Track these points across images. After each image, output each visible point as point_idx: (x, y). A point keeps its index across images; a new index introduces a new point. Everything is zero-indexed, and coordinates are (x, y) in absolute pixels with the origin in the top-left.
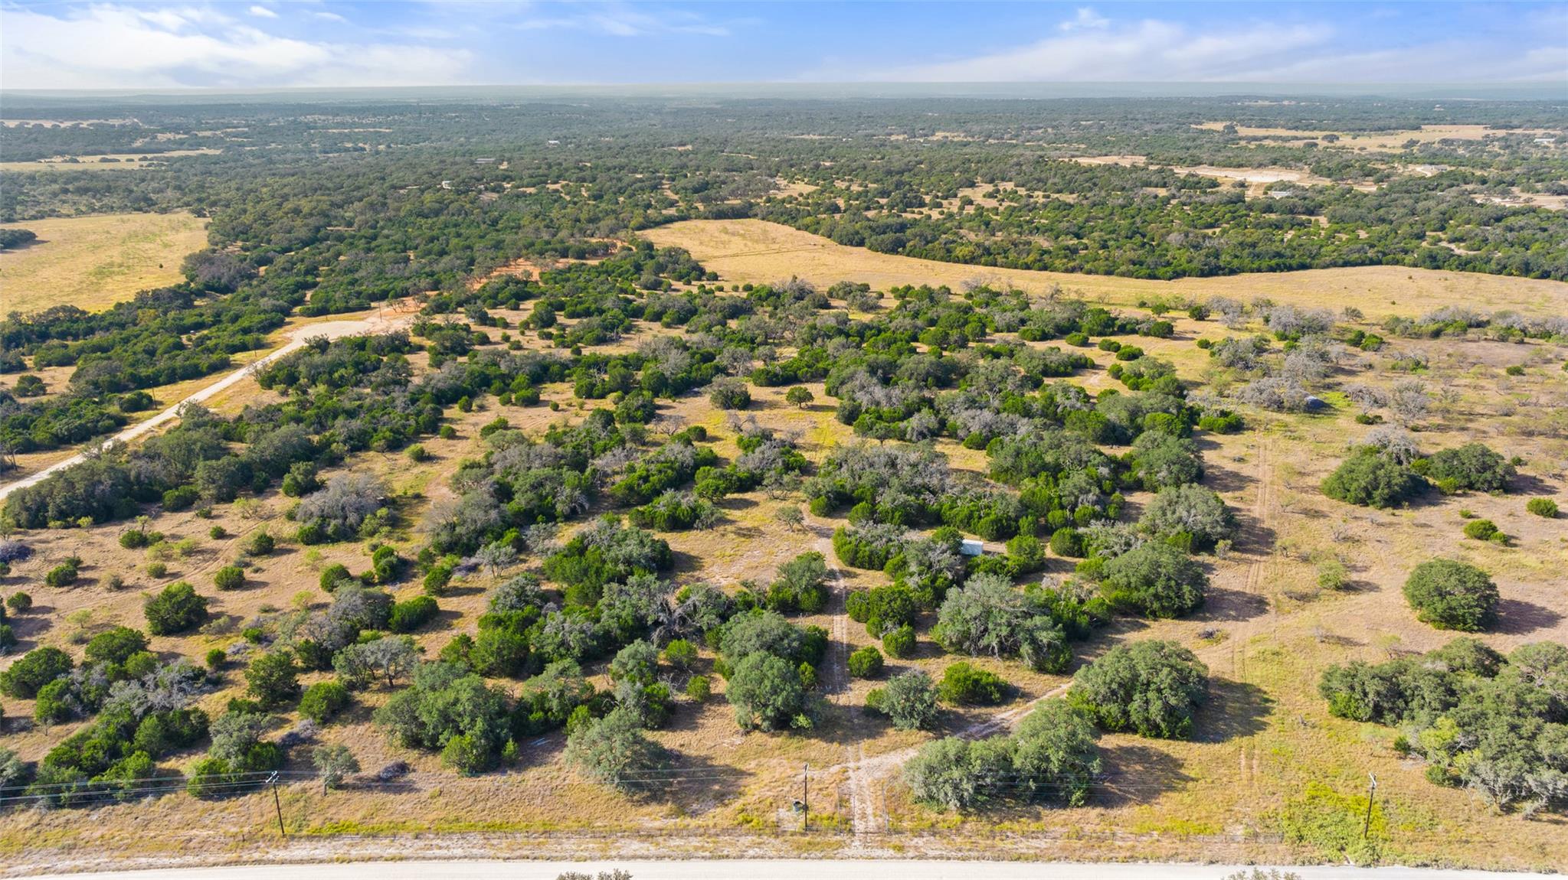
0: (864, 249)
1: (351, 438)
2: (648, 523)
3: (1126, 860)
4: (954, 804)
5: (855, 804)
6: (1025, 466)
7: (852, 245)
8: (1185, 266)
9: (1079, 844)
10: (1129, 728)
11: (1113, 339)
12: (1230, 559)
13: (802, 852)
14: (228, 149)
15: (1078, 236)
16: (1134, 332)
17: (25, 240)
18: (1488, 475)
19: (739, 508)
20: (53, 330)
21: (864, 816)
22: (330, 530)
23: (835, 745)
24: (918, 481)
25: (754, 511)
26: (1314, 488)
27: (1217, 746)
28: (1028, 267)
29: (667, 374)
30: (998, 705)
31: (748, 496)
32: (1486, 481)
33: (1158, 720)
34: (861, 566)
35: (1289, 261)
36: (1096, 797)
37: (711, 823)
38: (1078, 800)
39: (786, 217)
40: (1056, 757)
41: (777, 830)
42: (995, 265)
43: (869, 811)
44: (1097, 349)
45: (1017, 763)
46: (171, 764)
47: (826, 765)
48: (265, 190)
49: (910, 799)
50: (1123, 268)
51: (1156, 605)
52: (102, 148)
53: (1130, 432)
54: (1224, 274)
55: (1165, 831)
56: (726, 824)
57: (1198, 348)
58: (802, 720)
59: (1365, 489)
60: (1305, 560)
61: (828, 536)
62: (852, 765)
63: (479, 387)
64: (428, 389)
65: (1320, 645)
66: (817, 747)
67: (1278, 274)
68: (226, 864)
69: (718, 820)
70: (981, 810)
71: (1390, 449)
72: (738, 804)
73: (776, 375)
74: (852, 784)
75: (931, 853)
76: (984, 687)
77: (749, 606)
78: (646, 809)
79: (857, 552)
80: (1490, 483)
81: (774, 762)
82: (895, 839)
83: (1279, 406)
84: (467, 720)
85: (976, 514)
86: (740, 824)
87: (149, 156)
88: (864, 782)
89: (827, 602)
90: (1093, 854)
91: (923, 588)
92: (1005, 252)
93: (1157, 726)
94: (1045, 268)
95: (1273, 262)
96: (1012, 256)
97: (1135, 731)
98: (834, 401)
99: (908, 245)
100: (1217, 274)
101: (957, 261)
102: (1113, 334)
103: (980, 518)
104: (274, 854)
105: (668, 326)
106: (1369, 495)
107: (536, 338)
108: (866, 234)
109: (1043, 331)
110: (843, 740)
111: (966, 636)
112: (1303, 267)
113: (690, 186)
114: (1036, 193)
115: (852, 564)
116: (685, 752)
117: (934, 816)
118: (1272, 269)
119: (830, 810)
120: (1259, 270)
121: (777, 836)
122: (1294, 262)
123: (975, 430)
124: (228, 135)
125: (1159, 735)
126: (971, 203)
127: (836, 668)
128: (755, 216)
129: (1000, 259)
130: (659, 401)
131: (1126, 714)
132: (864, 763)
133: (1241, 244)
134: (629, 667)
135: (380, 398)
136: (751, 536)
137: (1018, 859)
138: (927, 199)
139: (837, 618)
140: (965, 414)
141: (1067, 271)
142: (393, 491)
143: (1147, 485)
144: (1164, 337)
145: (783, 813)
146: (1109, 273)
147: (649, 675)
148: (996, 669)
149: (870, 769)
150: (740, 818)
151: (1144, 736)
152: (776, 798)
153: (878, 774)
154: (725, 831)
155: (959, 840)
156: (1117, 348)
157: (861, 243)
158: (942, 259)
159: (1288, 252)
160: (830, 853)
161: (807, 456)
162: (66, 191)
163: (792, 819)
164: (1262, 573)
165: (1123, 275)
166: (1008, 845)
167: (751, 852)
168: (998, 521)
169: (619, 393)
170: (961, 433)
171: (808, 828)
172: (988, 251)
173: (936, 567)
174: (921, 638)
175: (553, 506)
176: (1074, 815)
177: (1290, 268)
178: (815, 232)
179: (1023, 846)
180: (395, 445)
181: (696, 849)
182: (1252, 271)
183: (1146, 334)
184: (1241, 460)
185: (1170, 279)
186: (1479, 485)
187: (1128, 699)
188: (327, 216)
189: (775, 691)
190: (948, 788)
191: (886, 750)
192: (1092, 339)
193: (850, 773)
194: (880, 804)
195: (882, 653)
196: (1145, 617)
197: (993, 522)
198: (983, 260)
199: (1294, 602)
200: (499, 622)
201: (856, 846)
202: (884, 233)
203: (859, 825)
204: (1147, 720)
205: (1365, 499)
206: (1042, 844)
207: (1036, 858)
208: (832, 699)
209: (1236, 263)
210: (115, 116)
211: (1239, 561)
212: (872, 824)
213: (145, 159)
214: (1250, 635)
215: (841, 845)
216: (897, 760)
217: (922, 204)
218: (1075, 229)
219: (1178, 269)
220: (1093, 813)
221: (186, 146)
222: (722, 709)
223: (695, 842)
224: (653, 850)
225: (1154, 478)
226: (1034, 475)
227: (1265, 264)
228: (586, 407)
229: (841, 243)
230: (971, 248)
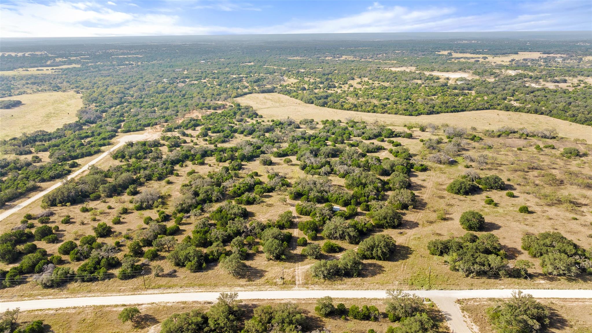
0: (313, 105)
1: (146, 177)
2: (240, 203)
3: (365, 290)
4: (322, 276)
5: (297, 277)
6: (355, 184)
7: (309, 103)
8: (422, 111)
9: (354, 286)
10: (373, 258)
11: (392, 139)
12: (413, 211)
13: (282, 289)
14: (83, 65)
15: (388, 99)
16: (399, 136)
17: (18, 104)
18: (496, 185)
19: (268, 198)
20: (38, 139)
21: (299, 280)
22: (144, 206)
23: (292, 264)
24: (322, 189)
25: (272, 198)
26: (444, 189)
27: (396, 262)
28: (369, 112)
29: (245, 154)
30: (338, 252)
31: (271, 194)
32: (496, 186)
33: (380, 255)
34: (303, 215)
35: (458, 109)
36: (360, 275)
37: (259, 283)
38: (355, 276)
39: (286, 93)
40: (350, 264)
41: (276, 284)
42: (358, 111)
43: (300, 279)
44: (386, 143)
45: (339, 266)
46: (111, 271)
47: (290, 268)
48: (100, 82)
49: (311, 276)
50: (401, 112)
51: (387, 225)
52: (36, 65)
53: (390, 172)
54: (435, 114)
55: (377, 283)
56: (263, 283)
57: (420, 142)
58: (283, 257)
59: (458, 189)
60: (435, 211)
61: (294, 206)
62: (297, 268)
63: (185, 159)
64: (169, 160)
65: (432, 236)
66: (287, 264)
67: (454, 113)
68: (131, 295)
69: (260, 282)
70: (330, 279)
71: (470, 177)
72: (266, 278)
73: (280, 154)
74: (296, 273)
75: (315, 289)
76: (334, 248)
77: (270, 226)
78: (241, 280)
79: (302, 211)
80: (497, 187)
81: (276, 268)
82: (306, 286)
83: (440, 162)
84: (192, 258)
85: (338, 199)
86: (266, 283)
87: (54, 68)
88: (299, 272)
89: (293, 225)
90: (357, 288)
91: (320, 221)
92: (362, 106)
93: (380, 257)
94: (375, 112)
95: (452, 109)
96: (364, 107)
97: (374, 259)
98: (299, 162)
99: (328, 104)
100: (433, 114)
101: (345, 109)
102: (393, 137)
103: (340, 200)
104: (143, 292)
105: (246, 136)
106: (459, 191)
107: (202, 141)
108: (314, 100)
109: (369, 137)
110: (295, 262)
111: (331, 234)
112: (463, 111)
113: (253, 80)
114: (376, 82)
115: (301, 214)
116: (252, 266)
117: (317, 280)
118: (452, 112)
119: (290, 279)
120: (447, 112)
121: (276, 285)
122: (459, 109)
123: (342, 171)
124: (82, 59)
125: (380, 260)
126: (352, 86)
127: (294, 243)
128: (276, 92)
129: (359, 109)
130: (243, 163)
131: (372, 254)
132: (299, 268)
133: (442, 103)
134: (236, 244)
135: (153, 163)
136: (270, 206)
137: (338, 290)
138: (337, 85)
139: (295, 230)
140: (339, 167)
141: (382, 113)
142: (161, 193)
143: (392, 189)
144: (409, 138)
145: (277, 280)
146: (396, 114)
147: (241, 246)
148: (339, 243)
149: (301, 269)
150: (266, 281)
151: (377, 260)
152: (276, 276)
153: (303, 270)
154: (262, 284)
155: (323, 286)
156: (393, 142)
157: (312, 103)
158: (340, 109)
159: (458, 106)
160: (289, 289)
161: (289, 181)
162: (28, 83)
163: (279, 281)
164: (421, 215)
165: (401, 114)
166: (336, 286)
167: (269, 289)
168: (345, 201)
169: (230, 160)
170: (337, 173)
171: (284, 283)
172: (355, 106)
173: (325, 215)
174: (318, 235)
175: (212, 198)
176: (354, 279)
177: (458, 111)
178: (297, 98)
179: (339, 287)
180: (160, 179)
181: (255, 289)
182: (445, 112)
183: (404, 137)
184: (424, 180)
185: (416, 116)
186: (494, 188)
187: (372, 250)
188: (124, 93)
189: (276, 249)
190: (321, 273)
191: (306, 264)
192: (385, 139)
193: (296, 270)
194: (303, 277)
195: (307, 239)
196: (384, 228)
197: (343, 201)
198: (354, 109)
199: (428, 223)
200: (198, 232)
201: (296, 287)
202: (320, 99)
203: (297, 283)
204: (377, 255)
205: (458, 192)
206: (345, 286)
207: (343, 289)
208: (292, 251)
209: (440, 110)
210: (38, 50)
211: (415, 212)
212: (301, 282)
213: (53, 69)
214: (413, 233)
215: (292, 287)
216: (308, 266)
217: (335, 87)
218: (387, 97)
219: (420, 112)
220: (359, 279)
221: (67, 63)
222: (262, 255)
223: (254, 287)
224: (243, 289)
225: (395, 187)
226: (358, 186)
227: (449, 110)
228: (220, 165)
229: (305, 103)
230: (350, 105)
